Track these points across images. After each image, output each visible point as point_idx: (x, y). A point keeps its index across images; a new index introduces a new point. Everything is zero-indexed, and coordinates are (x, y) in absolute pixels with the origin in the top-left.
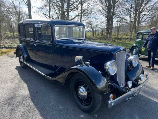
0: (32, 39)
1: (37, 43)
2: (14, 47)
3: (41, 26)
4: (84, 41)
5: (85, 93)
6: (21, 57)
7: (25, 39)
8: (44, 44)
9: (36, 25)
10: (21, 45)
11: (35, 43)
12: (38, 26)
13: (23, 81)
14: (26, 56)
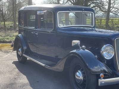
0: (34, 28)
1: (38, 32)
2: (8, 41)
3: (43, 13)
4: (94, 29)
5: (81, 77)
6: (20, 50)
7: (26, 27)
8: (46, 32)
9: (38, 13)
10: (20, 35)
11: (36, 32)
12: (40, 13)
13: (22, 73)
14: (25, 48)
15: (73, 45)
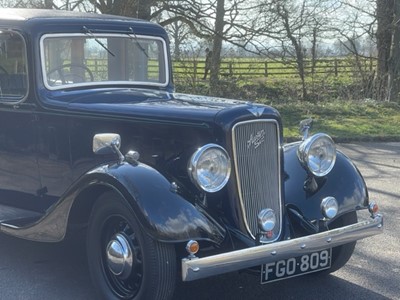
4: (168, 94)
5: (125, 256)
8: (2, 105)
15: (96, 148)
